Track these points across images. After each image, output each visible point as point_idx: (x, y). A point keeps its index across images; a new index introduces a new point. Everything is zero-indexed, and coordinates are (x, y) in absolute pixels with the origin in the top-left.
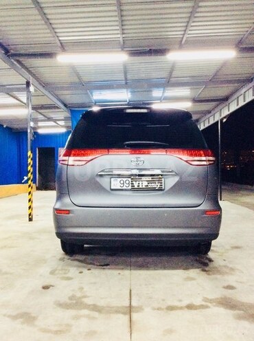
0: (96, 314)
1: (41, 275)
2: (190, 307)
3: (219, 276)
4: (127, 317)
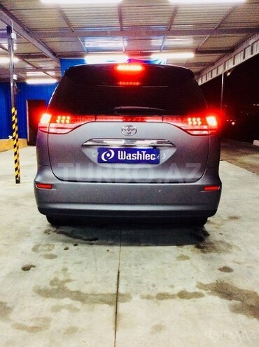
1: (22, 253)
2: (183, 295)
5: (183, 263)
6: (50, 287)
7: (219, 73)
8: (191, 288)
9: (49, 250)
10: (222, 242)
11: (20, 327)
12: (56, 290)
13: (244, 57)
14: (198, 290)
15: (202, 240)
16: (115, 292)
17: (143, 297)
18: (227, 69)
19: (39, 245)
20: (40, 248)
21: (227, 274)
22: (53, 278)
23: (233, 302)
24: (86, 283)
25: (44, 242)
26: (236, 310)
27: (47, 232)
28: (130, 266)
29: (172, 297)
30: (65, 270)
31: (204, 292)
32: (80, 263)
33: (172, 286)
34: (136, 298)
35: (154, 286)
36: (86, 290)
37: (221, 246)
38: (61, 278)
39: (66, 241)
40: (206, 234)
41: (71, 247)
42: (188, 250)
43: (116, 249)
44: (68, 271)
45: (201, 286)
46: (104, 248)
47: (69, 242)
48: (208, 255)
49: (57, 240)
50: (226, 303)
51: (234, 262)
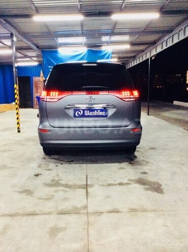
0: (68, 189)
1: (32, 168)
2: (120, 184)
3: (139, 167)
4: (85, 190)
5: (122, 170)
6: (51, 183)
7: (147, 58)
8: (125, 181)
9: (47, 167)
10: (144, 161)
11: (40, 199)
12: (55, 184)
13: (162, 48)
14: (128, 182)
15: (132, 160)
16: (85, 183)
17: (100, 185)
18: (152, 55)
19: (41, 165)
20: (42, 166)
21: (144, 175)
22: (52, 179)
23: (146, 186)
24: (71, 180)
25: (43, 163)
26: (147, 189)
27: (44, 158)
28: (93, 173)
29: (115, 185)
30: (58, 175)
31: (131, 182)
32: (66, 172)
33: (115, 181)
34: (96, 186)
35: (106, 181)
36: (71, 183)
37: (143, 162)
38: (57, 179)
39: (56, 163)
40: (135, 157)
41: (59, 165)
42: (124, 165)
43: (84, 166)
44: (60, 176)
45: (130, 180)
46: (78, 165)
47: (58, 163)
48: (135, 167)
49: (51, 162)
50: (142, 186)
51: (149, 170)
